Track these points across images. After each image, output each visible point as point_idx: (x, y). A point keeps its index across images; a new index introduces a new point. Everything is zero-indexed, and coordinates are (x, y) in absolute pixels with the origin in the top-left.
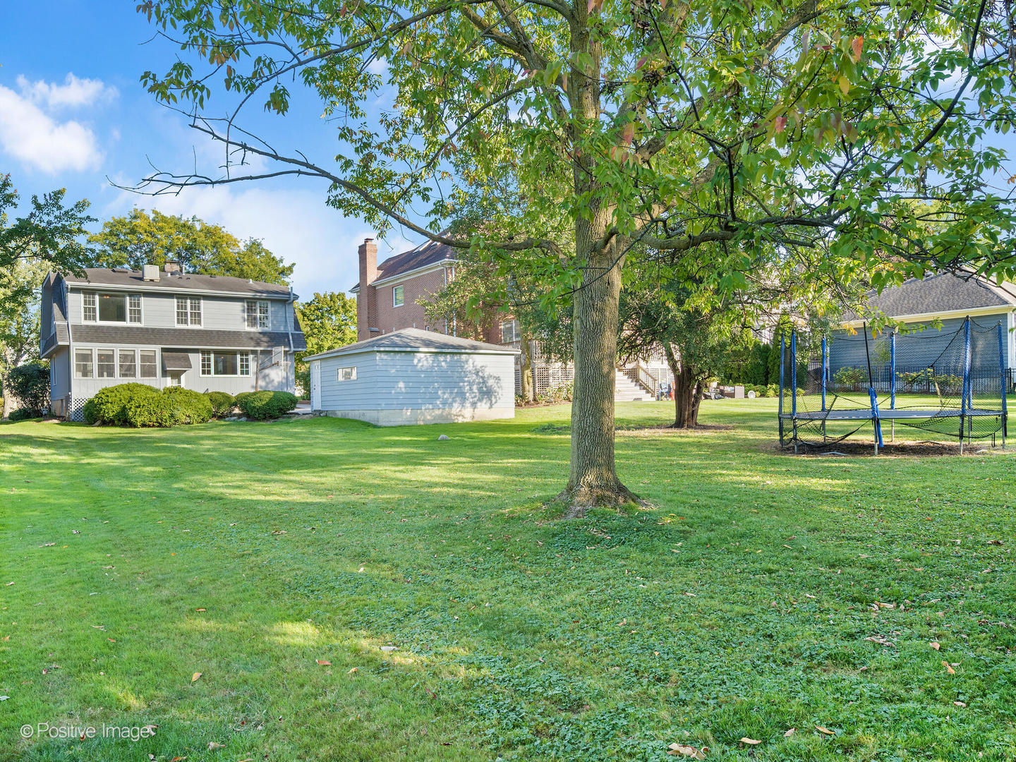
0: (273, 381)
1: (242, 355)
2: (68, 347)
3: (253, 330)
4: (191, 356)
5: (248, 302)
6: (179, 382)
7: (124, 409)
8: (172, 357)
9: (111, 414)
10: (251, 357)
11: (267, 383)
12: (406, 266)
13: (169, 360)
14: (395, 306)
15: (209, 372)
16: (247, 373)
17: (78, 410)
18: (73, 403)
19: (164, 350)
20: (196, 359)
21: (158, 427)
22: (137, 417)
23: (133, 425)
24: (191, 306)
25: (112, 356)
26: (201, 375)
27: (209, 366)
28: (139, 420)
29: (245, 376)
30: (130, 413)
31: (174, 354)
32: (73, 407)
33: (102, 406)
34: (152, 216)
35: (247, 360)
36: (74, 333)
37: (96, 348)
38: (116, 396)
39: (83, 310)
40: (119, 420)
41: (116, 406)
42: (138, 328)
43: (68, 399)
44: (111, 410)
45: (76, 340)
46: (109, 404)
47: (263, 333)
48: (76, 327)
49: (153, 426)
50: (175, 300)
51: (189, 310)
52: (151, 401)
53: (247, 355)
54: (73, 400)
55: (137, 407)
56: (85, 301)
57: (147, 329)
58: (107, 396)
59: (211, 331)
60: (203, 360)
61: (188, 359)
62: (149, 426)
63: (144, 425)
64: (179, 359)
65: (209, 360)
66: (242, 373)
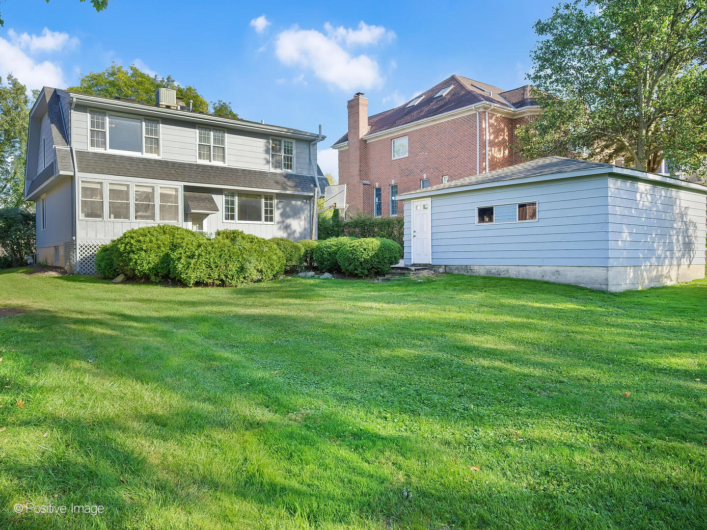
0: (295, 231)
1: (266, 199)
2: (72, 178)
3: (278, 171)
4: (214, 197)
5: (273, 140)
6: (201, 227)
7: (166, 260)
8: (195, 198)
9: (146, 267)
10: (275, 202)
11: (289, 235)
12: (408, 118)
13: (192, 201)
14: (393, 159)
15: (232, 218)
16: (271, 220)
17: (84, 261)
18: (78, 251)
19: (187, 189)
20: (220, 200)
21: (219, 286)
22: (190, 271)
23: (182, 283)
24: (214, 139)
25: (127, 193)
26: (225, 221)
27: (233, 210)
28: (193, 276)
29: (269, 223)
30: (180, 266)
31: (196, 194)
32: (78, 255)
33: (132, 255)
34: (130, 72)
35: (271, 206)
36: (80, 162)
37: (108, 181)
38: (151, 241)
39: (89, 132)
40: (156, 275)
41: (153, 256)
42: (156, 161)
43: (71, 245)
44: (147, 261)
45: (82, 170)
46: (143, 253)
47: (288, 176)
48: (80, 153)
49: (213, 285)
50: (197, 131)
51: (212, 145)
52: (210, 248)
53: (271, 199)
54: (78, 247)
55: (189, 257)
56: (92, 123)
57: (167, 162)
58: (139, 241)
59: (237, 170)
60: (227, 202)
61: (212, 201)
62: (206, 285)
63: (198, 284)
64: (204, 200)
65: (233, 203)
66: (266, 220)
